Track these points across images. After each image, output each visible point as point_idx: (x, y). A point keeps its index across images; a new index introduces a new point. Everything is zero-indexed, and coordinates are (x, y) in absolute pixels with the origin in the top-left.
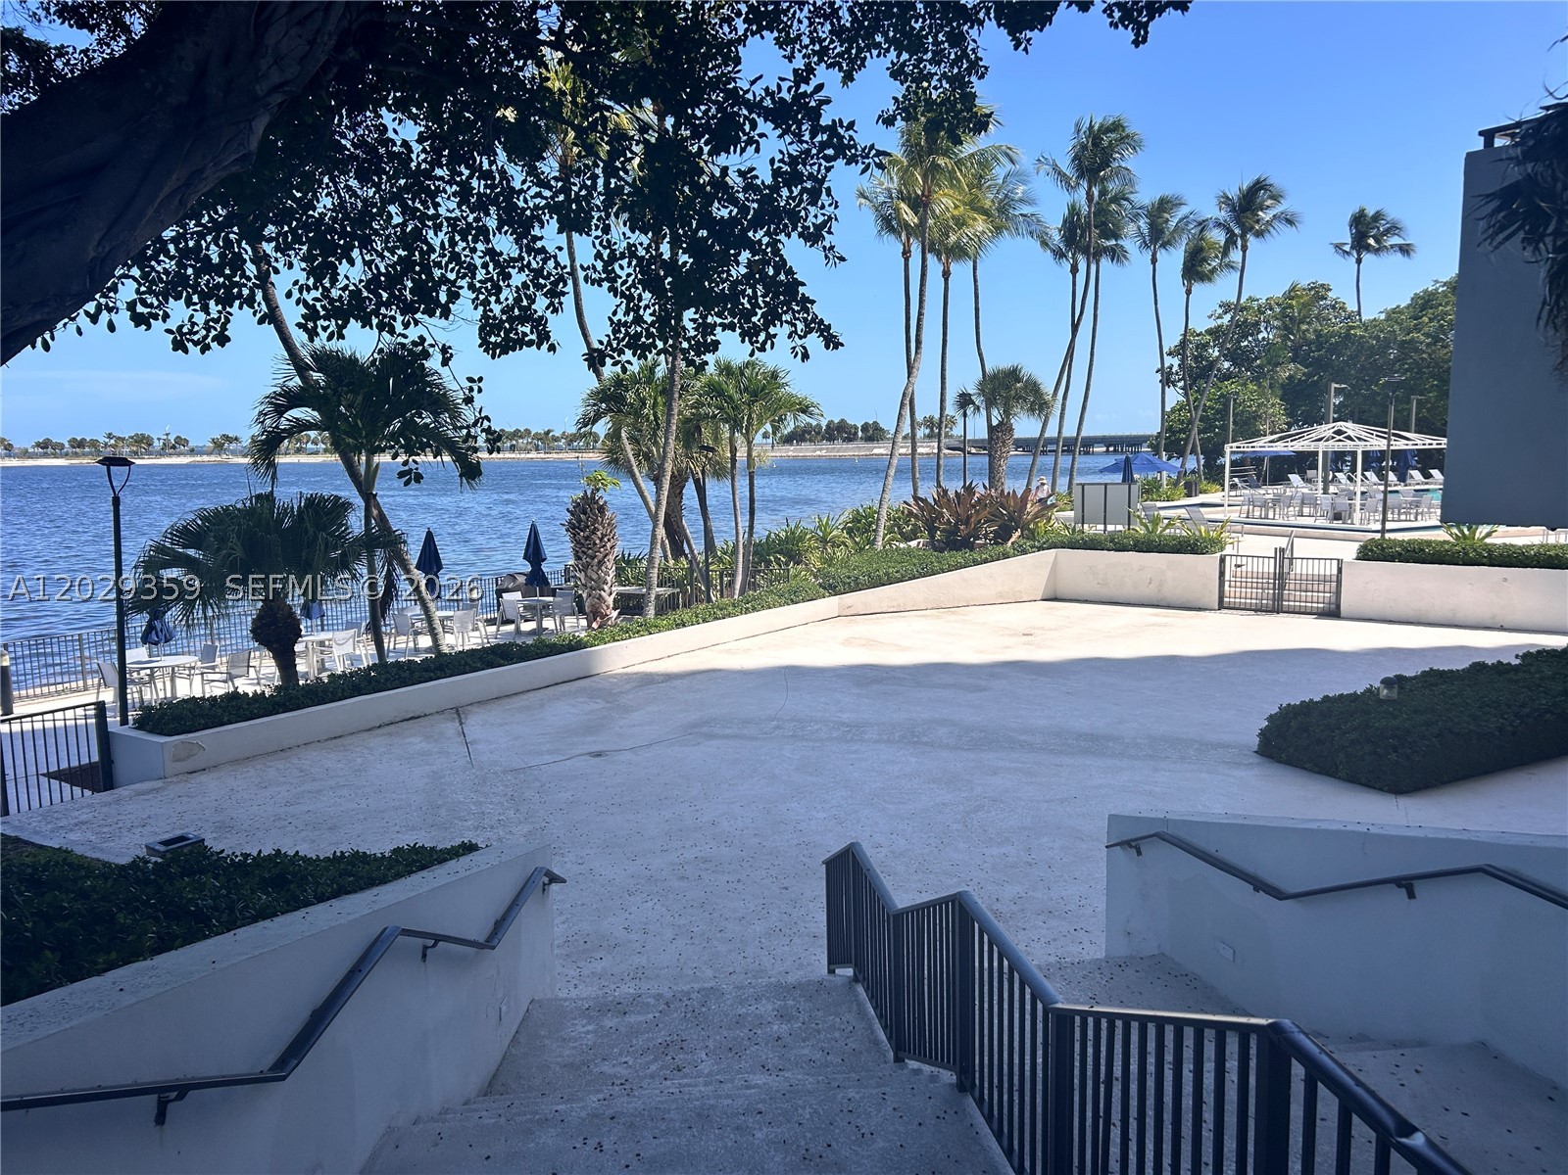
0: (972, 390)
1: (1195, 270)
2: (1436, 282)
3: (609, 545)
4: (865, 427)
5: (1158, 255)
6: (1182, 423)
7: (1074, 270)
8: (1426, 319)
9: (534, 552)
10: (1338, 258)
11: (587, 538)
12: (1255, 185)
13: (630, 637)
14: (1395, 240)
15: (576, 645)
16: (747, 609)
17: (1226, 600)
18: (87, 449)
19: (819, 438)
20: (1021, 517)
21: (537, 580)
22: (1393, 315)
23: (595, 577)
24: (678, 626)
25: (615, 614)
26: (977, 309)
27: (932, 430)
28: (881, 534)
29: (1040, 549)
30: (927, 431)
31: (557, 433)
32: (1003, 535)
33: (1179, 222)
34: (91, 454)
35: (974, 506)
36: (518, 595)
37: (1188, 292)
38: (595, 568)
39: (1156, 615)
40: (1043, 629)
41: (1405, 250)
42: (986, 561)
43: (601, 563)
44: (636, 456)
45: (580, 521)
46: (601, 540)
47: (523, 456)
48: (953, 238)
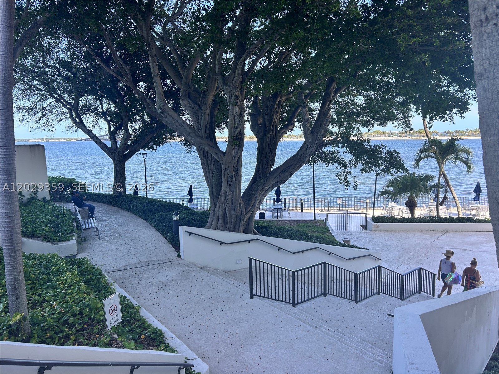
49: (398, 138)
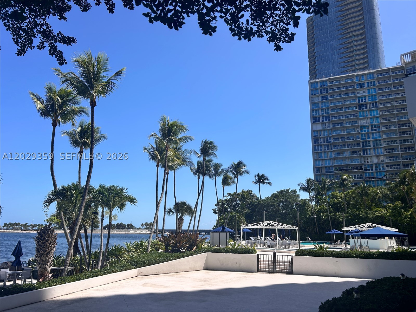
0: (172, 208)
1: (225, 182)
2: (277, 191)
3: (53, 246)
4: (128, 225)
5: (217, 178)
6: (221, 223)
7: (199, 178)
8: (276, 200)
9: (18, 252)
10: (255, 185)
11: (43, 243)
12: (239, 163)
13: (57, 285)
14: (267, 181)
15: (31, 288)
16: (105, 273)
17: (260, 269)
19: (114, 228)
20: (196, 242)
21: (17, 264)
22: (268, 198)
23: (44, 259)
24: (77, 280)
25: (50, 275)
26: (175, 185)
27: (147, 227)
28: (149, 248)
29: (202, 252)
30: (146, 227)
31: (29, 224)
32: (190, 248)
33: (222, 170)
35: (181, 238)
36: (7, 270)
37: (224, 188)
38: (45, 256)
39: (241, 274)
40: (209, 279)
41: (270, 184)
42: (186, 256)
43: (48, 254)
44: (65, 219)
45: (42, 236)
46: (50, 244)
47: (16, 231)
48: (170, 164)
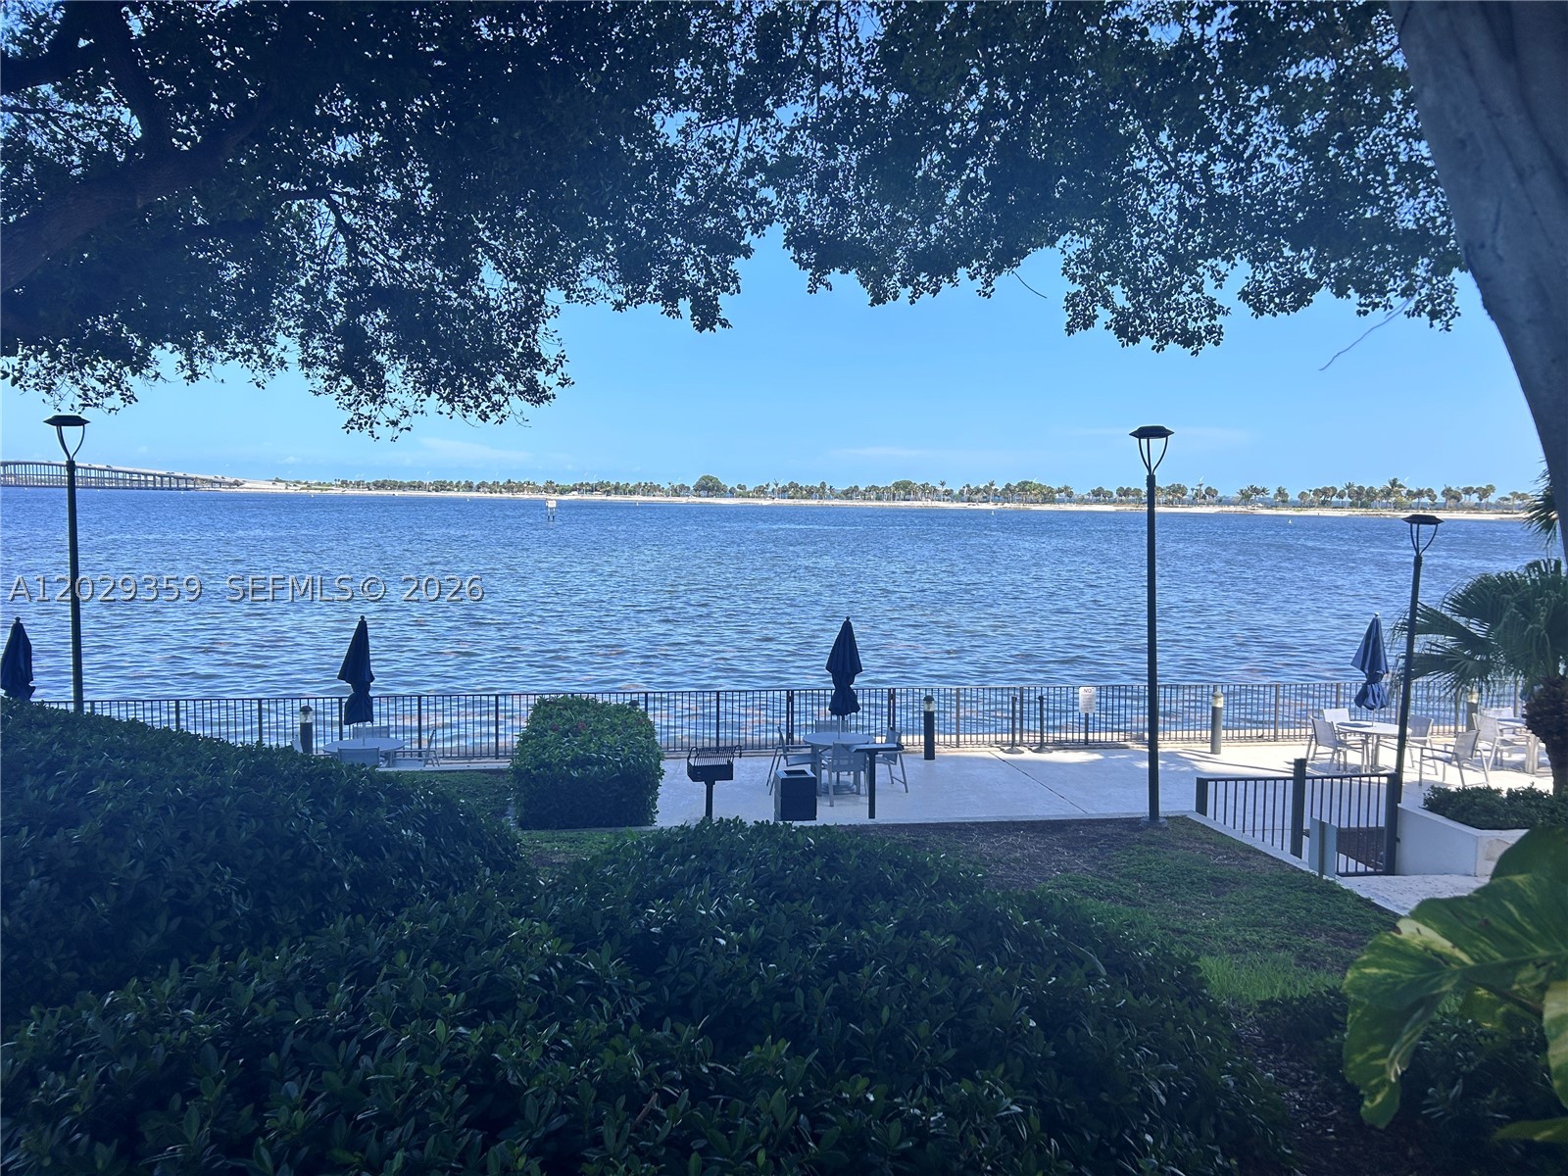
18: (1131, 497)
34: (1133, 501)
49: (965, 505)
